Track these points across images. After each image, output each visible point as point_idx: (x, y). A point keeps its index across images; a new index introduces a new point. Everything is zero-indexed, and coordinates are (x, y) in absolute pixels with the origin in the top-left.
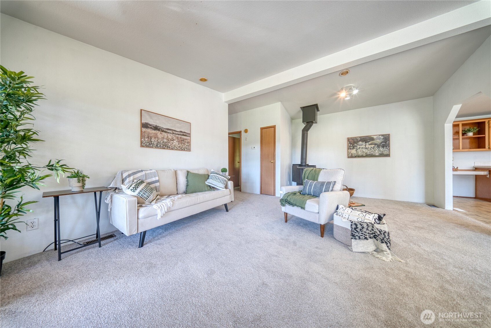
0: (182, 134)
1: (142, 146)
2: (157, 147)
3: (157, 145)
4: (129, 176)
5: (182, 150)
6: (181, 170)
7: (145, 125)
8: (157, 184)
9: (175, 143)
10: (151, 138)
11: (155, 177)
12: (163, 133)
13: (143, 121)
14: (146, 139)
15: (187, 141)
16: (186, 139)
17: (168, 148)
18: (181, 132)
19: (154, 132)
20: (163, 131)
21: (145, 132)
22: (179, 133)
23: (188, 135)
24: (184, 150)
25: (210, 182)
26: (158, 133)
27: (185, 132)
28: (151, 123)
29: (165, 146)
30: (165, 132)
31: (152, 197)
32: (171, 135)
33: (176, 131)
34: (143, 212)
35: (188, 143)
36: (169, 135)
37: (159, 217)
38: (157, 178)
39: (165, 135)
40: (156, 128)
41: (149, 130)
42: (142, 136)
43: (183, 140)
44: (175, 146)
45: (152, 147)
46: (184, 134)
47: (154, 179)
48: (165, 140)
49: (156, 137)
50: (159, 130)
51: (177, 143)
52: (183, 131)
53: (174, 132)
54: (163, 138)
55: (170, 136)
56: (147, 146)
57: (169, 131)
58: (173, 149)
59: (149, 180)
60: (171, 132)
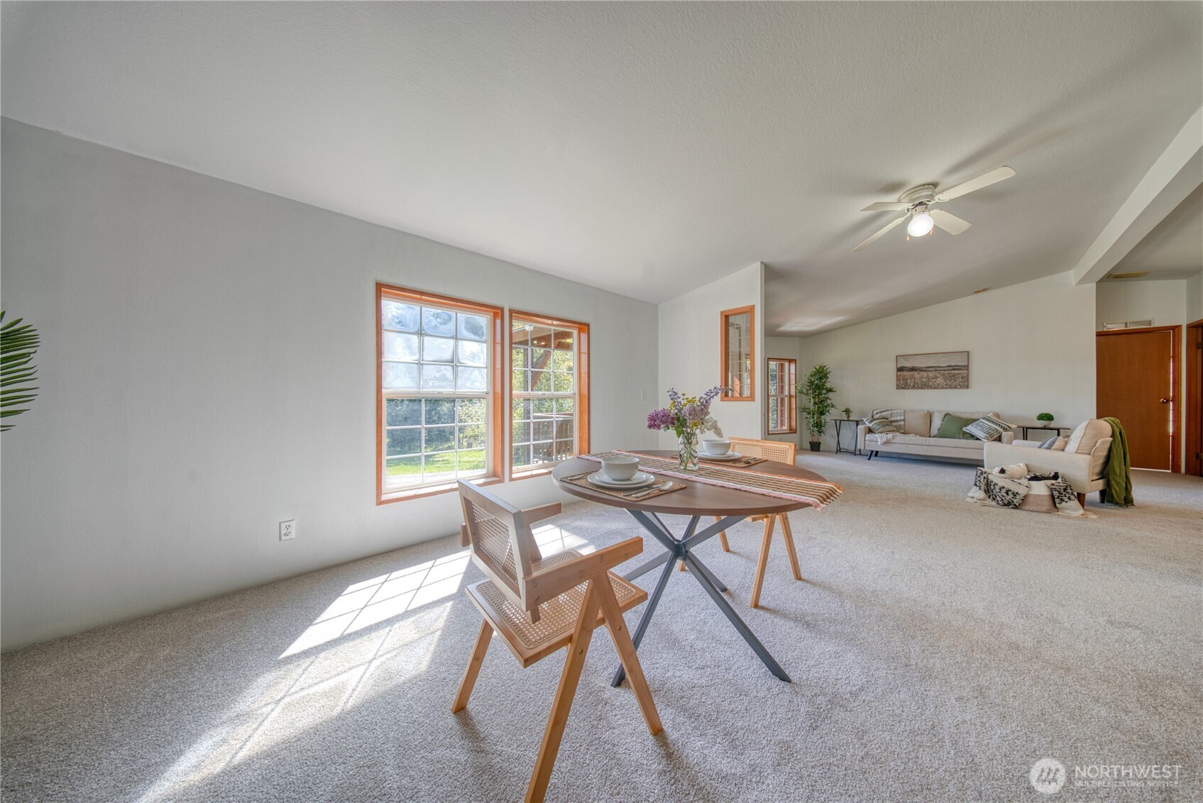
0: (951, 368)
1: (897, 388)
2: (914, 387)
3: (914, 386)
4: (877, 413)
5: (952, 388)
6: (939, 412)
7: (900, 369)
8: (902, 423)
9: (940, 380)
10: (907, 380)
11: (900, 416)
12: (922, 373)
13: (899, 366)
14: (902, 382)
15: (960, 376)
16: (959, 374)
17: (929, 387)
18: (950, 366)
19: (910, 373)
20: (921, 371)
21: (900, 375)
22: (946, 368)
23: (967, 367)
24: (956, 388)
25: (971, 429)
26: (916, 374)
27: (956, 366)
28: (906, 366)
29: (925, 386)
30: (924, 371)
31: (880, 430)
32: (934, 373)
33: (941, 367)
34: (869, 436)
35: (963, 378)
36: (929, 373)
37: (879, 444)
38: (902, 418)
39: (925, 374)
40: (913, 369)
41: (905, 373)
42: (898, 379)
43: (953, 376)
44: (938, 384)
45: (908, 388)
46: (956, 368)
47: (899, 418)
48: (924, 380)
49: (912, 377)
50: (916, 370)
51: (943, 381)
52: (952, 364)
53: (936, 369)
54: (922, 378)
55: (931, 375)
56: (902, 388)
57: (929, 369)
58: (935, 388)
59: (894, 419)
60: (933, 369)
